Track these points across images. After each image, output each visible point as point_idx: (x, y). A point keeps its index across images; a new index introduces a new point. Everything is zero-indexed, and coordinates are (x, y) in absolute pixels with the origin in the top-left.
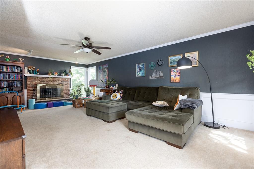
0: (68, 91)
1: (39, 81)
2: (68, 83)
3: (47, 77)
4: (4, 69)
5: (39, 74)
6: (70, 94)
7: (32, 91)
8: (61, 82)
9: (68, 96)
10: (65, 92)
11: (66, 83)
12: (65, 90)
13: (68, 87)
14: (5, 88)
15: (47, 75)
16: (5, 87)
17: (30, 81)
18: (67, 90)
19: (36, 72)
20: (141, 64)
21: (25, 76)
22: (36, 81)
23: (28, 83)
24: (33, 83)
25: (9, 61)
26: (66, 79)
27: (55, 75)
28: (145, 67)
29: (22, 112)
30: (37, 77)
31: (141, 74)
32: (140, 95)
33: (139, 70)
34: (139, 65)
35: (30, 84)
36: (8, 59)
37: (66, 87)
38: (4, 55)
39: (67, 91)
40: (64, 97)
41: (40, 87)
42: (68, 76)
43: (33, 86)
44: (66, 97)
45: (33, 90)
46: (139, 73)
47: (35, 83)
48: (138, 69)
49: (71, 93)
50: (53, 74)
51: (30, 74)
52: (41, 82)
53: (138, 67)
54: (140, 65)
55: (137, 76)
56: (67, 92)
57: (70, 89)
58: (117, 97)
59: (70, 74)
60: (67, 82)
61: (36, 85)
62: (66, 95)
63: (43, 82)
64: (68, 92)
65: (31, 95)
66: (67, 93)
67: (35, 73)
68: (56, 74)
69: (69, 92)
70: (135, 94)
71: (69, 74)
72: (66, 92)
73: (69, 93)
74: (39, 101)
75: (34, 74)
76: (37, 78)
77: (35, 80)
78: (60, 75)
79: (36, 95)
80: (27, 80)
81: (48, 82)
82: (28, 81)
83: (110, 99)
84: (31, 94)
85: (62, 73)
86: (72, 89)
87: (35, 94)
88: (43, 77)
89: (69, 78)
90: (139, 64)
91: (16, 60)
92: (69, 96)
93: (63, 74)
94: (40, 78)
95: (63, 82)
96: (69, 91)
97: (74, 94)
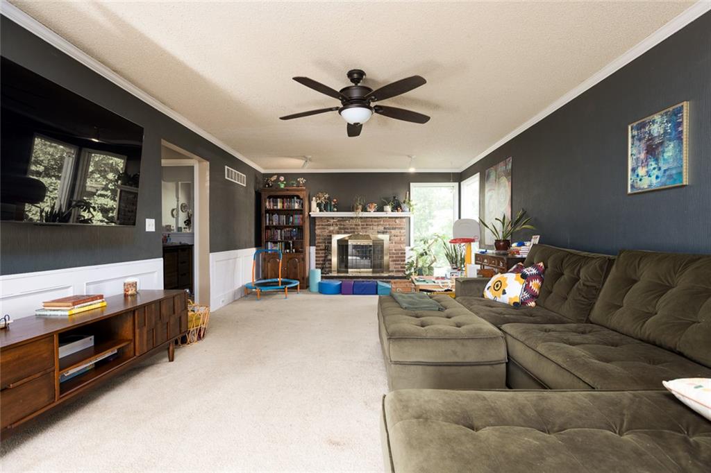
0: (402, 253)
1: (337, 228)
2: (403, 231)
3: (352, 218)
4: (279, 204)
5: (337, 211)
6: (406, 262)
7: (324, 252)
8: (385, 228)
9: (401, 267)
10: (393, 257)
11: (397, 230)
12: (394, 251)
13: (400, 242)
14: (279, 242)
15: (350, 211)
16: (279, 239)
17: (319, 229)
18: (400, 250)
19: (332, 207)
20: (657, 117)
21: (312, 216)
22: (332, 228)
23: (318, 232)
24: (326, 233)
25: (285, 186)
26: (397, 221)
27: (369, 210)
28: (685, 128)
29: (288, 296)
30: (333, 218)
31: (660, 173)
32: (624, 301)
33: (642, 156)
34: (643, 126)
35: (320, 235)
36: (282, 182)
37: (395, 243)
38: (276, 176)
39: (398, 254)
40: (390, 269)
41: (338, 241)
42: (402, 211)
43: (325, 239)
44: (396, 271)
45: (325, 249)
46: (641, 171)
47: (330, 232)
48: (635, 152)
49: (410, 261)
50: (364, 210)
51: (320, 211)
52: (340, 228)
53: (640, 140)
54: (654, 122)
55: (629, 191)
56: (400, 257)
57: (407, 249)
58: (504, 292)
59: (405, 205)
60: (400, 228)
61: (331, 236)
62: (396, 264)
63: (345, 229)
64: (402, 257)
65: (322, 260)
66: (398, 261)
67: (329, 208)
68: (370, 208)
69: (405, 257)
70: (598, 290)
71: (402, 206)
72: (396, 257)
73: (404, 261)
74: (336, 275)
75: (327, 211)
76: (332, 221)
77: (329, 225)
78: (381, 209)
79: (331, 260)
80: (315, 225)
81: (354, 228)
82: (317, 227)
83: (483, 296)
84: (322, 257)
85: (387, 205)
86: (412, 249)
87: (329, 257)
88: (343, 218)
89: (404, 217)
90: (647, 119)
91: (293, 184)
92: (404, 268)
93: (388, 208)
94: (339, 221)
95: (389, 229)
96: (405, 253)
97: (417, 263)
